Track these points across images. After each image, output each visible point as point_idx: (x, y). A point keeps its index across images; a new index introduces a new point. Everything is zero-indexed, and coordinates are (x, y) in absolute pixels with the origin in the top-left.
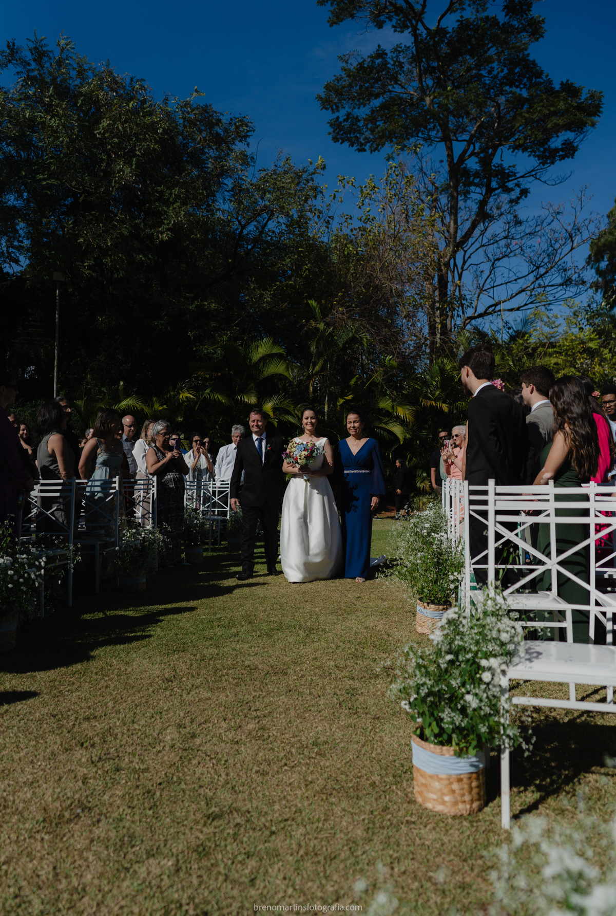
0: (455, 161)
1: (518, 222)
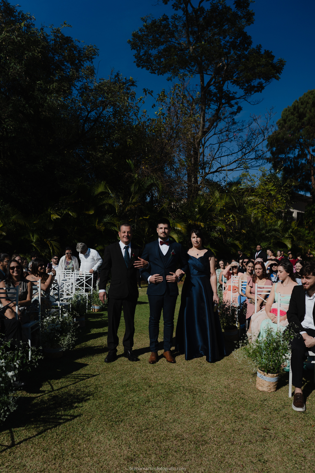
0: (205, 85)
1: (234, 123)
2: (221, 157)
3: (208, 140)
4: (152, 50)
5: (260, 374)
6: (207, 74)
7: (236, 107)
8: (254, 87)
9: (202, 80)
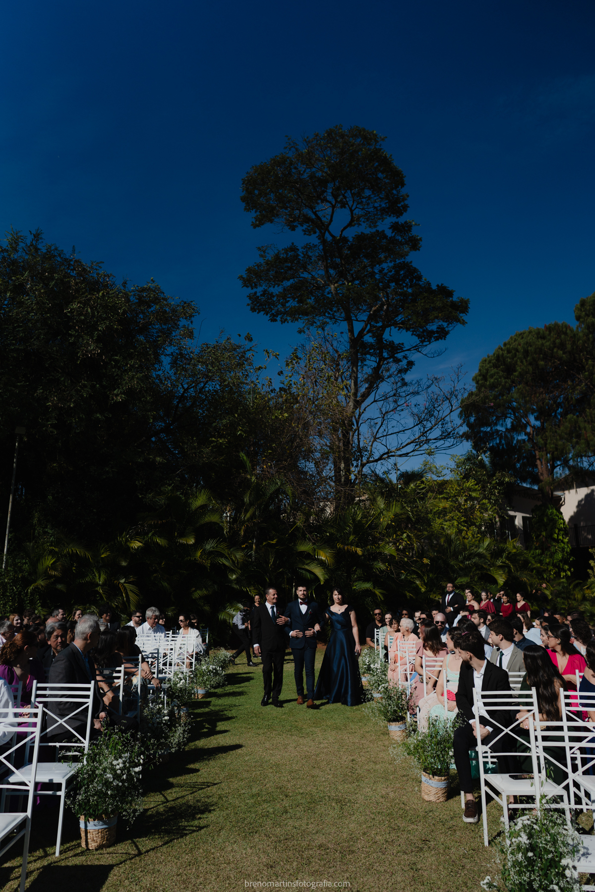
0: (356, 335)
1: (405, 384)
2: (386, 436)
3: (365, 410)
4: (274, 287)
5: (425, 777)
6: (357, 320)
7: (405, 362)
8: (432, 332)
9: (351, 330)
